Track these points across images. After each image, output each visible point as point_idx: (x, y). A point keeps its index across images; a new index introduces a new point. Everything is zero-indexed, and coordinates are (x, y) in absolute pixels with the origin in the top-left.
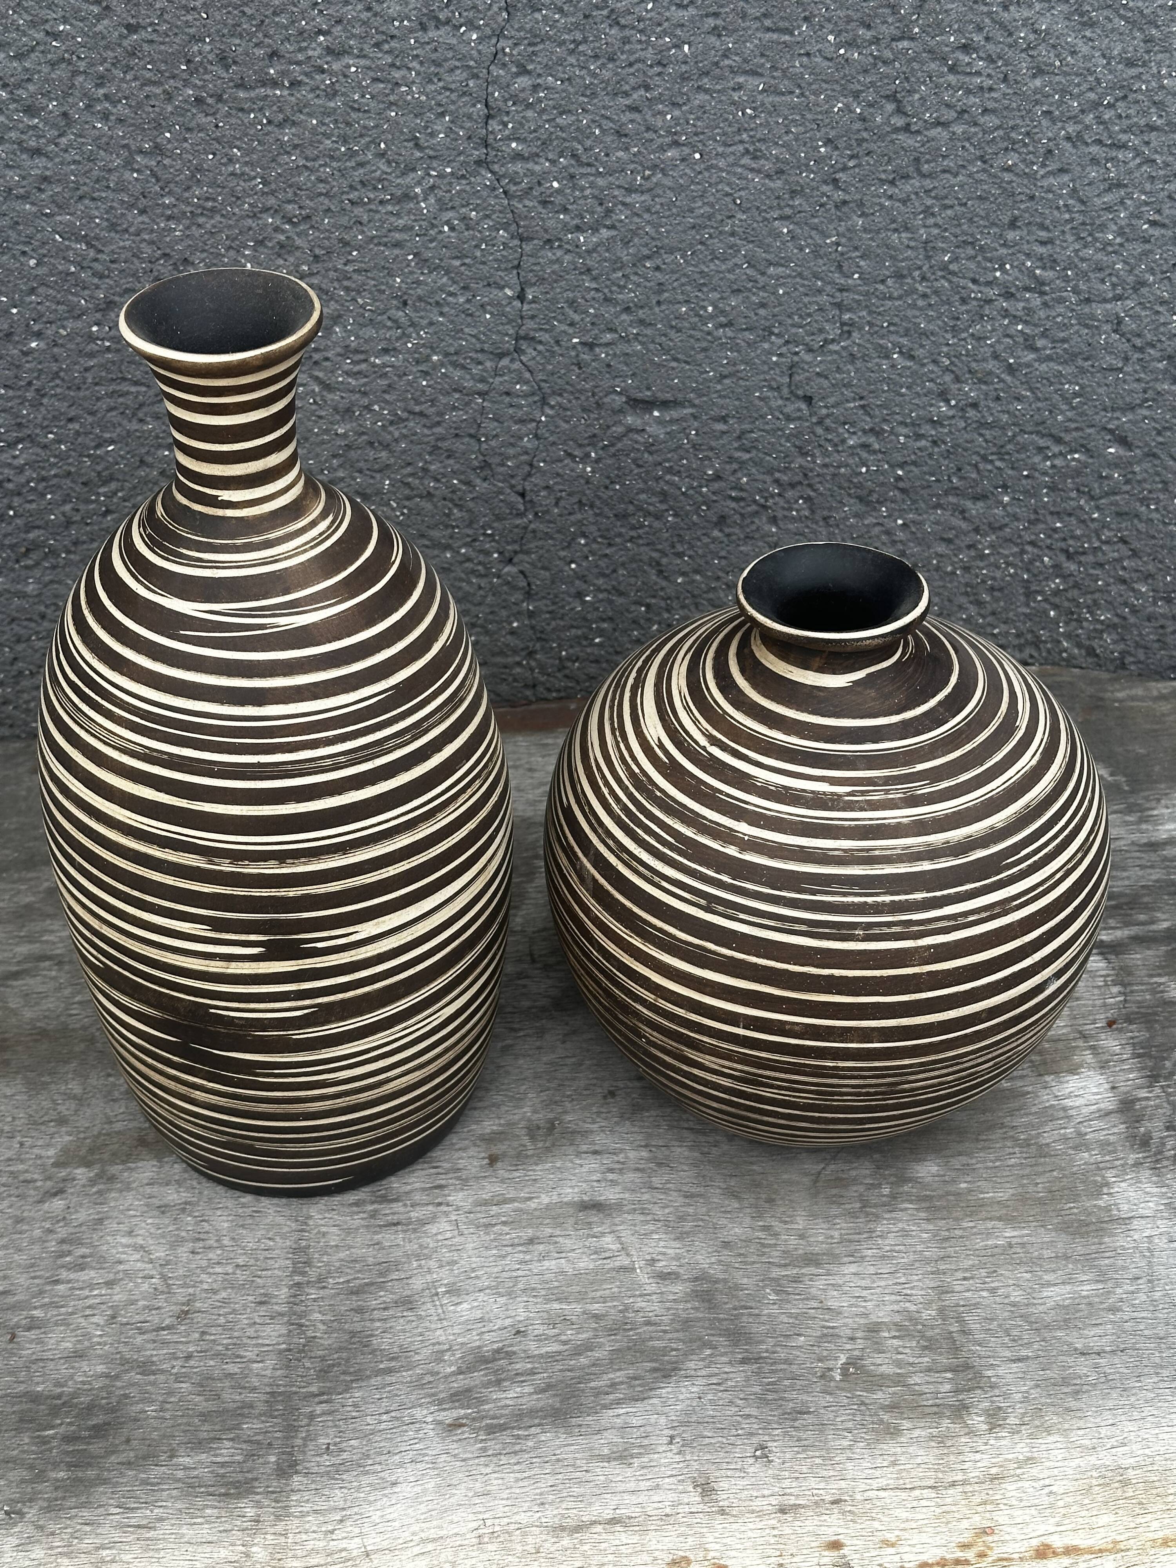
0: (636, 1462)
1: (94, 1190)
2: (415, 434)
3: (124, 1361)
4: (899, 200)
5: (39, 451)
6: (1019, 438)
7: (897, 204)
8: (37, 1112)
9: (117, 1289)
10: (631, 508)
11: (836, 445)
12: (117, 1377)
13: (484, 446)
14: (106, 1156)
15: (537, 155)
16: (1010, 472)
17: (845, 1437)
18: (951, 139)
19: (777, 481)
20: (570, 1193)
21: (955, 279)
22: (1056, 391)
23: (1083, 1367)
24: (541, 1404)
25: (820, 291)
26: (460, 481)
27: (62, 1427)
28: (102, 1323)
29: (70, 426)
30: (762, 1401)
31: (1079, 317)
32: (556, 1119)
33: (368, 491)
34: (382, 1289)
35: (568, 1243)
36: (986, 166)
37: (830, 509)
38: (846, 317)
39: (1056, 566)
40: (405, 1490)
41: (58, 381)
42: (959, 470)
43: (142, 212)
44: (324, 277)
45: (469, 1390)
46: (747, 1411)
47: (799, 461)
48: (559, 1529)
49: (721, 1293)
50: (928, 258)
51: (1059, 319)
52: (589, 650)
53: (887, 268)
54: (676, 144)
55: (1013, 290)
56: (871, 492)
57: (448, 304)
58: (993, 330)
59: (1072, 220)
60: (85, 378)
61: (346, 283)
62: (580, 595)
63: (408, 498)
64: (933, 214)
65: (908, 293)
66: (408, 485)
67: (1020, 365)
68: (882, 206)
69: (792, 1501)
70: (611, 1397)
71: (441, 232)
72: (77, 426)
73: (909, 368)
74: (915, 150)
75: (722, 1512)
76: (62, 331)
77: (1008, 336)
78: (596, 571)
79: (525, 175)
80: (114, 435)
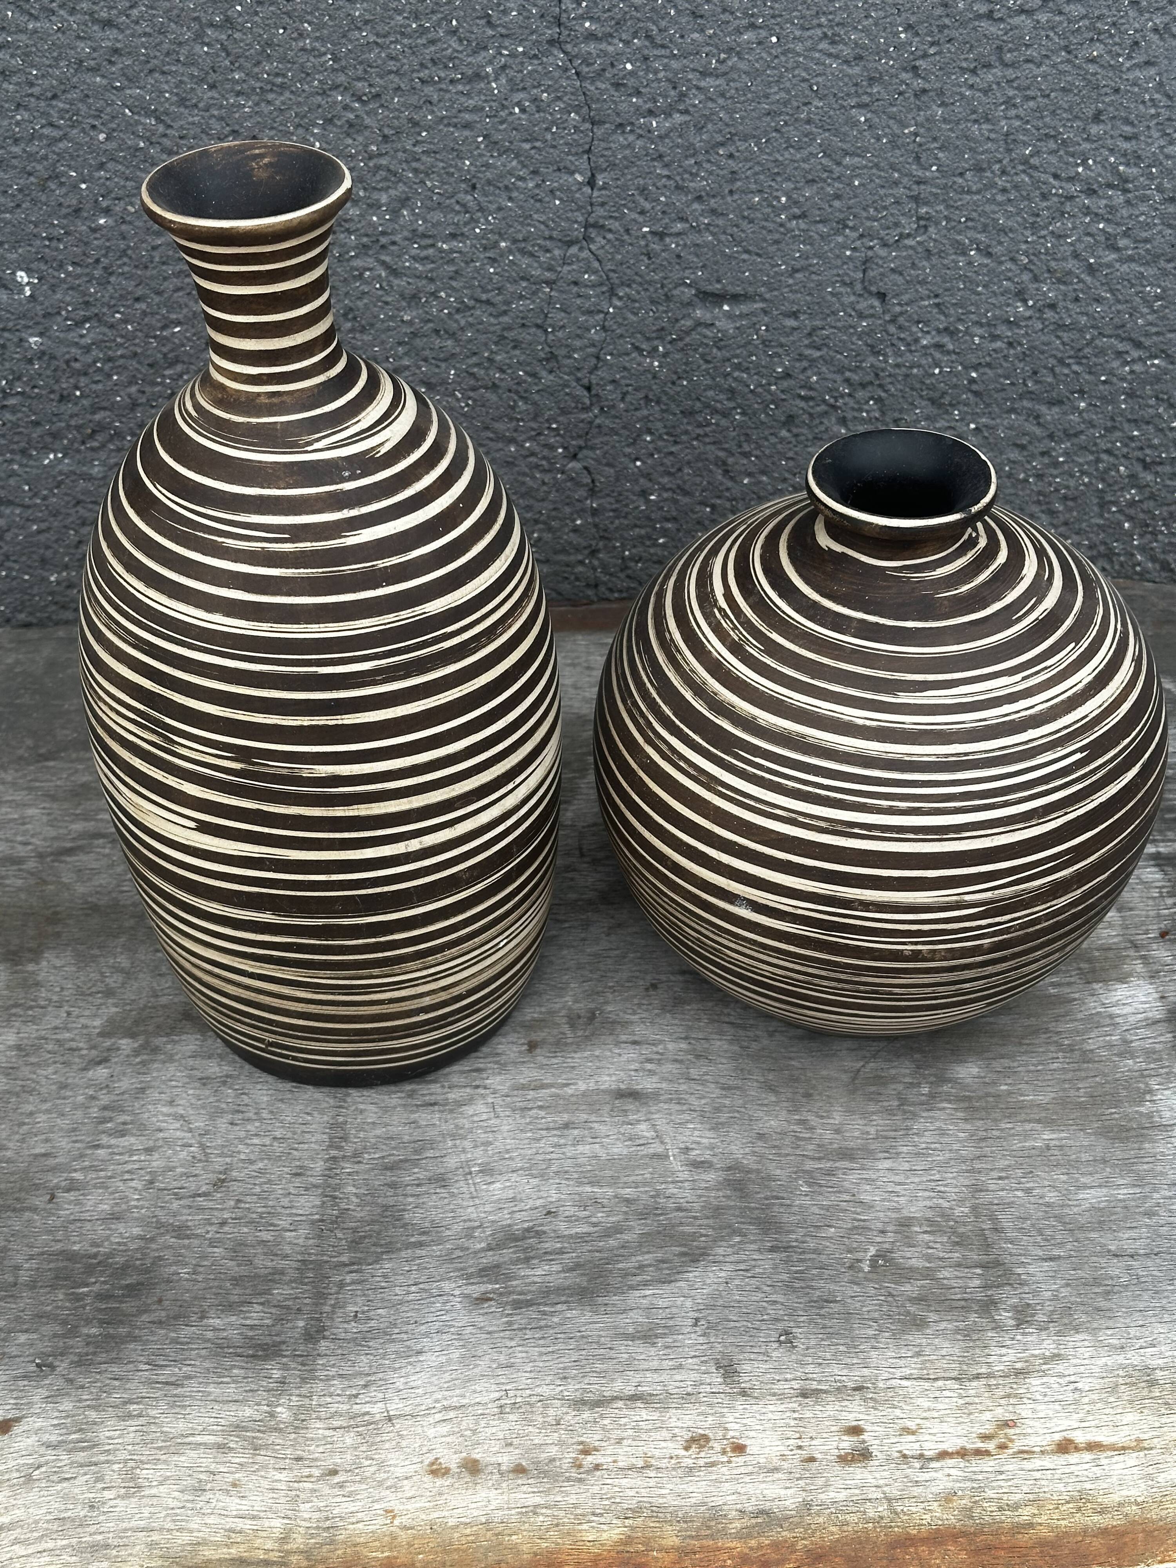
0: (660, 1342)
1: (138, 1060)
2: (481, 323)
3: (160, 1225)
4: (980, 90)
5: (105, 330)
6: (1097, 342)
7: (978, 94)
8: (84, 983)
9: (156, 1156)
10: (698, 405)
11: (908, 345)
12: (152, 1239)
13: (551, 337)
14: (151, 1028)
15: (611, 35)
16: (1087, 377)
17: (870, 1327)
18: (1034, 28)
19: (847, 381)
20: (608, 1081)
21: (1036, 174)
22: (1137, 293)
23: (1115, 1268)
24: (568, 1282)
25: (896, 183)
26: (526, 372)
27: (97, 1285)
28: (140, 1187)
29: (137, 306)
30: (789, 1287)
31: (1162, 217)
32: (598, 1009)
33: (433, 380)
34: (416, 1166)
35: (603, 1129)
36: (1071, 57)
37: (901, 411)
38: (923, 210)
39: (1132, 476)
40: (430, 1359)
41: (125, 260)
42: (1035, 373)
43: (212, 87)
44: (393, 157)
45: (498, 1266)
46: (774, 1297)
47: (872, 359)
48: (579, 1404)
49: (754, 1182)
50: (1009, 151)
51: (1142, 219)
52: (652, 551)
53: (966, 161)
54: (753, 26)
55: (1095, 187)
56: (944, 393)
57: (517, 189)
58: (1074, 228)
59: (1158, 115)
60: (152, 257)
61: (414, 165)
62: (644, 494)
63: (474, 389)
64: (1014, 105)
65: (987, 187)
66: (472, 375)
67: (1100, 265)
68: (963, 96)
69: (815, 1385)
70: (639, 1278)
71: (511, 114)
72: (143, 306)
73: (987, 265)
74: (998, 38)
75: (744, 1393)
76: (129, 208)
77: (1088, 234)
78: (662, 469)
79: (598, 56)
80: (180, 316)
